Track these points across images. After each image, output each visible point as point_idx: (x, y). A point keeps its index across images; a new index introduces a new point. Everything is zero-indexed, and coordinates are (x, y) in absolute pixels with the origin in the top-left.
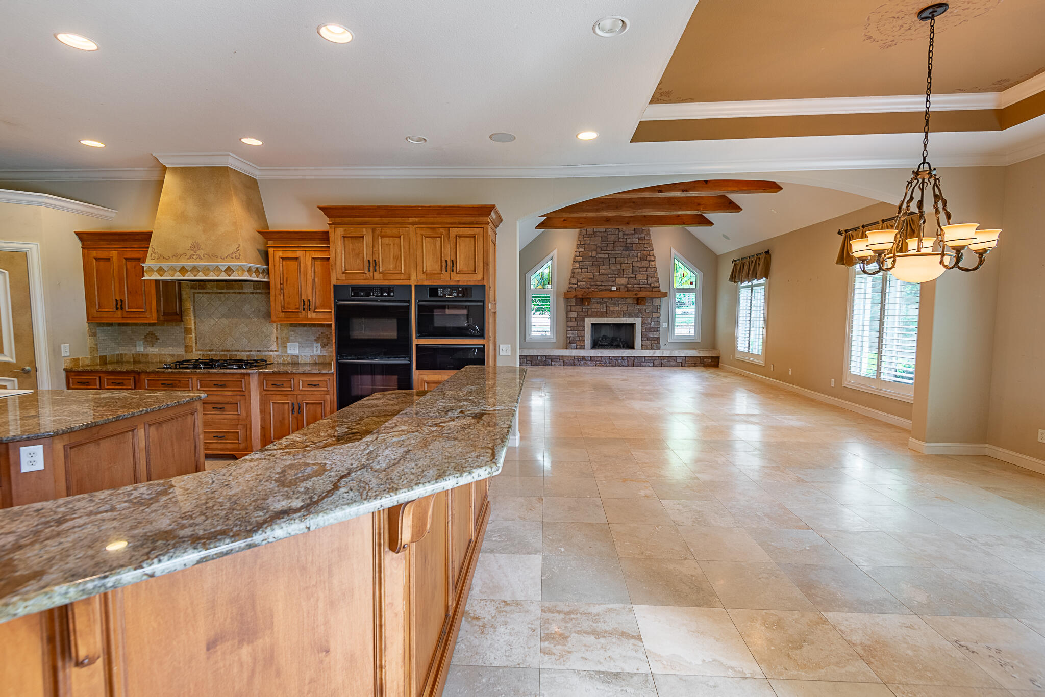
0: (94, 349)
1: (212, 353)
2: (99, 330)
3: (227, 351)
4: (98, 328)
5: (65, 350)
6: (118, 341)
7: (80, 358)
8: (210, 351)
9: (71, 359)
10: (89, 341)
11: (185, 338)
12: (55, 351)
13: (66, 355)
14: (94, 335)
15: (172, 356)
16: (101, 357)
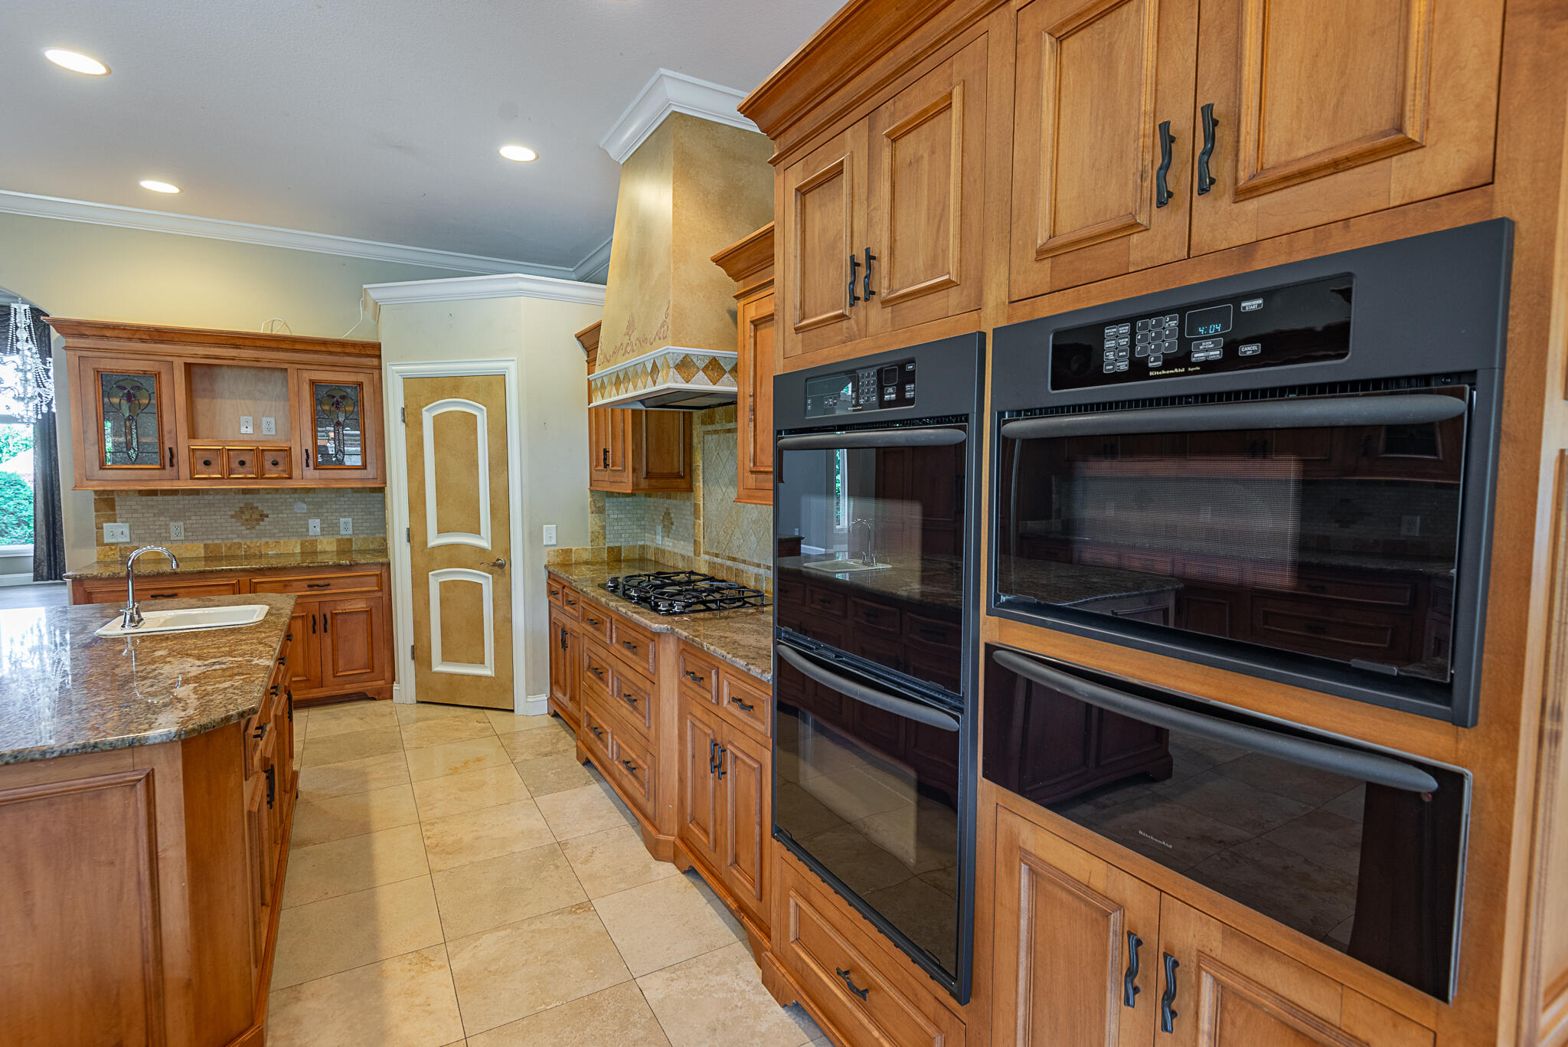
0: (600, 534)
1: (719, 560)
2: (609, 503)
3: (734, 559)
4: (607, 500)
5: (550, 535)
6: (643, 523)
7: (574, 549)
8: (717, 555)
9: (558, 551)
10: (591, 522)
11: (694, 524)
12: (534, 536)
13: (549, 543)
14: (600, 511)
15: (683, 557)
16: (611, 549)
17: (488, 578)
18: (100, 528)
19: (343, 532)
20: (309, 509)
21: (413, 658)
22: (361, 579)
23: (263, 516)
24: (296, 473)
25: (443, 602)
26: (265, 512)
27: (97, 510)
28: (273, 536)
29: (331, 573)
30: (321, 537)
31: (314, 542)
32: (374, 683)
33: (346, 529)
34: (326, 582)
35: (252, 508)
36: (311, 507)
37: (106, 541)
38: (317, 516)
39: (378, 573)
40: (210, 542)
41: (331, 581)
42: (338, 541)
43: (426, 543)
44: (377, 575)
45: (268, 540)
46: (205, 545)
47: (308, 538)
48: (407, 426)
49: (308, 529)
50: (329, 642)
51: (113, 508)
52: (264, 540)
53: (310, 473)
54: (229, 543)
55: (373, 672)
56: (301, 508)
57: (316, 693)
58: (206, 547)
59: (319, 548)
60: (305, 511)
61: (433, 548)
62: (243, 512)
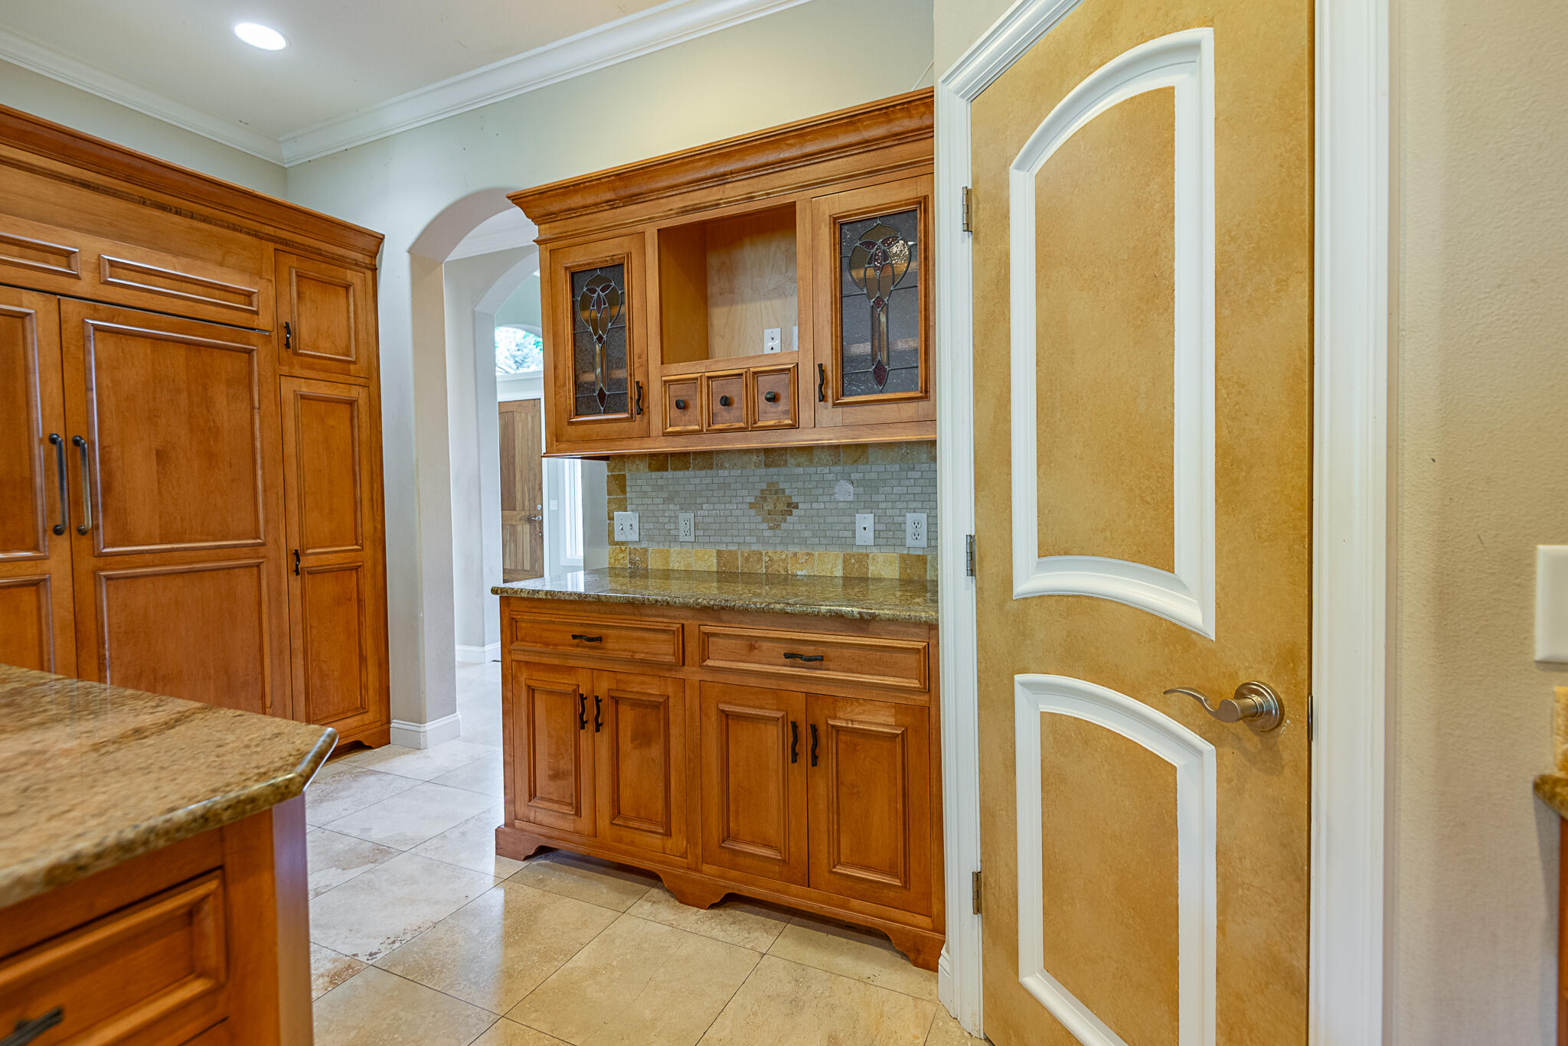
17: (1199, 752)
18: (611, 518)
19: (910, 542)
20: (856, 495)
21: (978, 909)
22: (886, 656)
23: (792, 506)
24: (805, 416)
25: (1051, 780)
26: (795, 500)
27: (609, 494)
28: (804, 542)
29: (828, 631)
30: (875, 550)
31: (863, 559)
32: (908, 917)
33: (916, 537)
34: (819, 651)
35: (773, 490)
36: (861, 489)
37: (618, 538)
38: (870, 506)
39: (920, 645)
40: (723, 548)
41: (831, 653)
42: (903, 559)
43: (1008, 583)
44: (917, 651)
45: (797, 550)
46: (719, 552)
47: (855, 550)
48: (976, 240)
49: (854, 532)
50: (822, 787)
51: (624, 492)
52: (792, 549)
53: (828, 414)
54: (746, 549)
55: (906, 885)
56: (845, 491)
57: (796, 896)
58: (719, 553)
59: (873, 570)
60: (851, 498)
61: (1025, 600)
62: (764, 499)
